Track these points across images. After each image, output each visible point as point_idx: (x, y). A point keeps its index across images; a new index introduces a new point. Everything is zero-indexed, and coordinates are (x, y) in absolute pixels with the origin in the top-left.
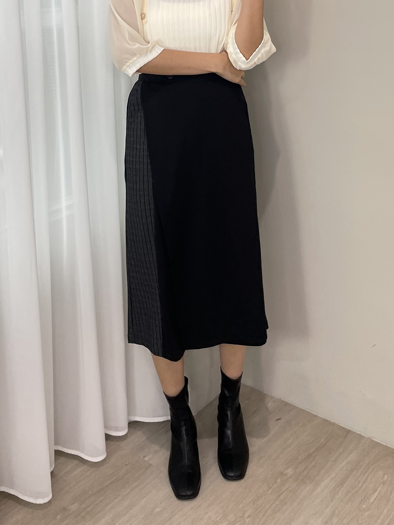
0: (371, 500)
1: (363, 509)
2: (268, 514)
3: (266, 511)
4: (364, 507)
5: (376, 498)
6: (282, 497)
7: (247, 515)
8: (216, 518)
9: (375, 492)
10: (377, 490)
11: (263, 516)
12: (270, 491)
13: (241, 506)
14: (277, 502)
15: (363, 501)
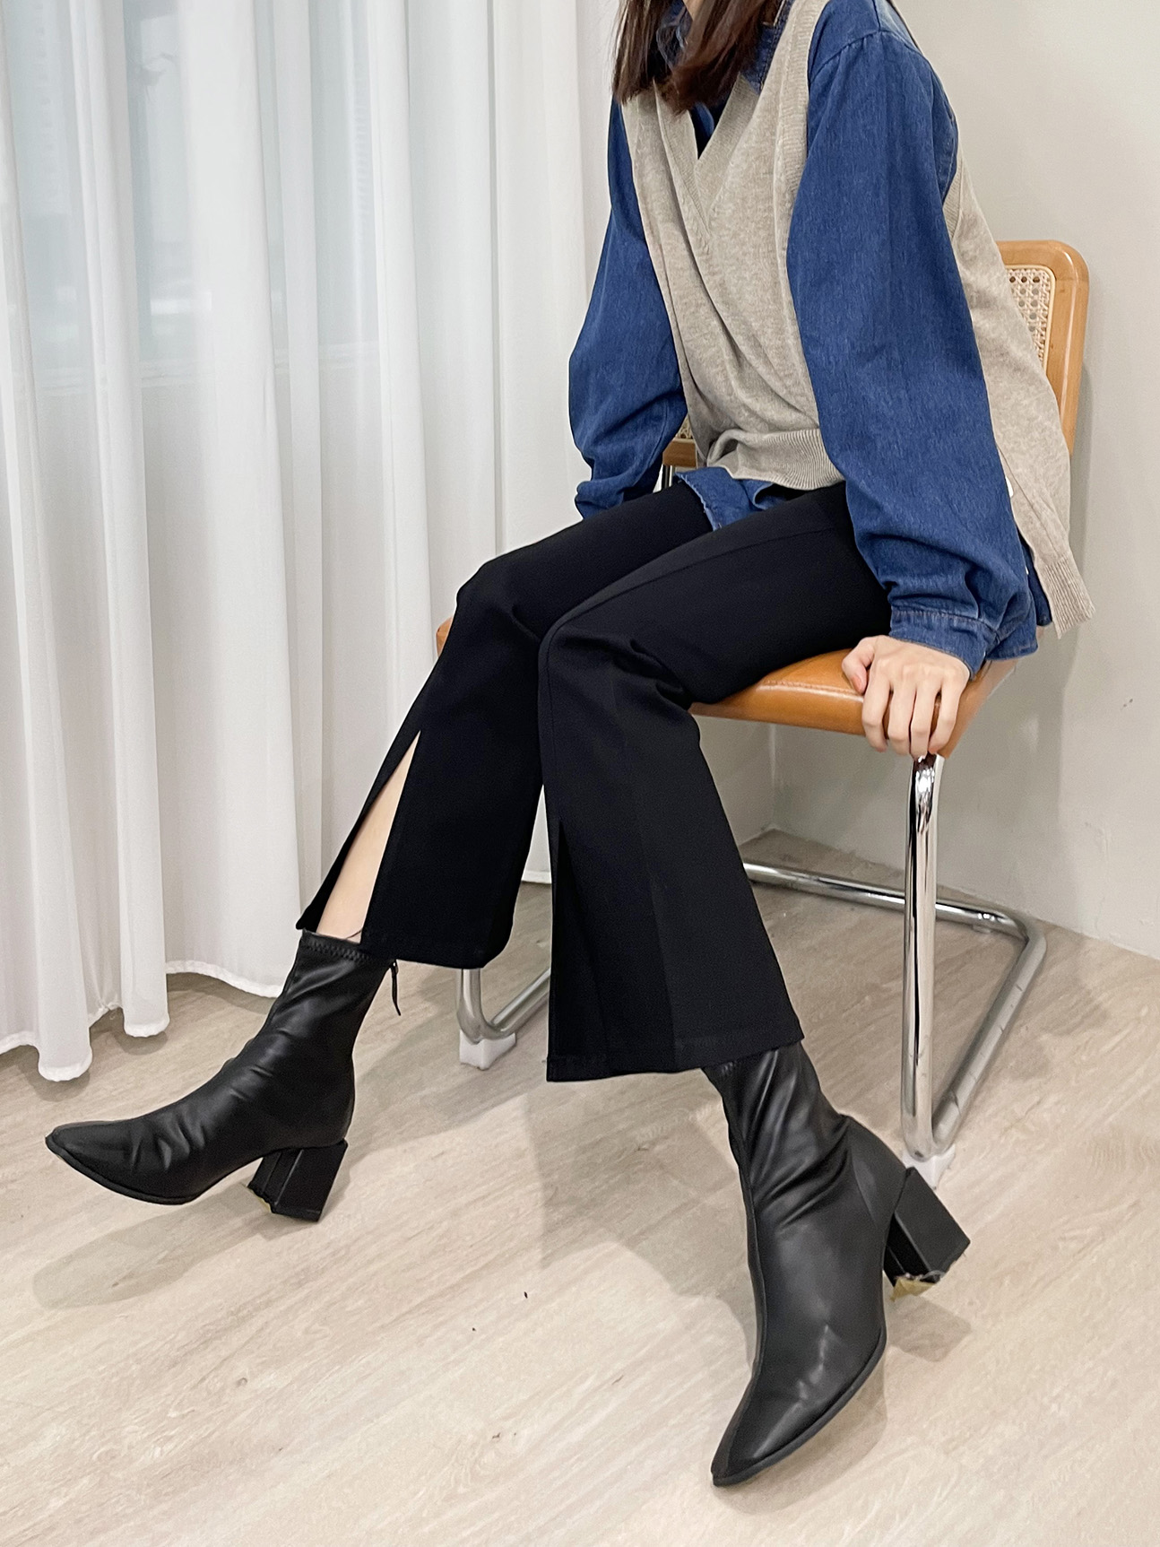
0: (1106, 1048)
1: (1082, 1061)
4: (1084, 1058)
5: (1116, 1046)
9: (1114, 1034)
10: (1120, 1031)
15: (1082, 1048)
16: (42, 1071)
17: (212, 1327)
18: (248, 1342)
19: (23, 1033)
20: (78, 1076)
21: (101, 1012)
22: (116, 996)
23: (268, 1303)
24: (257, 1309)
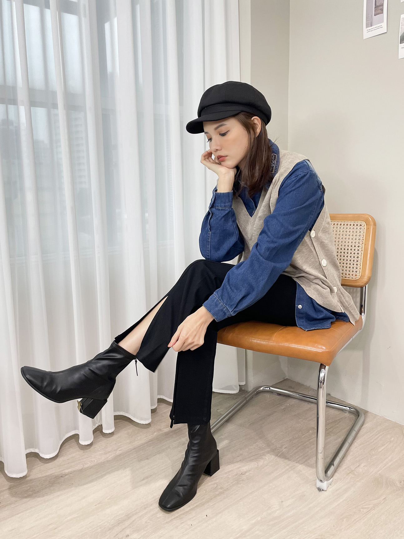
0: (380, 450)
1: (372, 454)
2: (300, 448)
3: (299, 446)
4: (373, 453)
5: (383, 449)
6: (311, 441)
7: (284, 447)
8: (262, 446)
9: (383, 446)
10: (385, 445)
11: (296, 449)
12: (303, 436)
13: (281, 442)
14: (307, 443)
15: (373, 450)
16: (80, 442)
17: (120, 519)
18: (130, 524)
19: (76, 430)
20: (89, 444)
21: (97, 425)
22: (101, 421)
23: (136, 513)
24: (133, 515)
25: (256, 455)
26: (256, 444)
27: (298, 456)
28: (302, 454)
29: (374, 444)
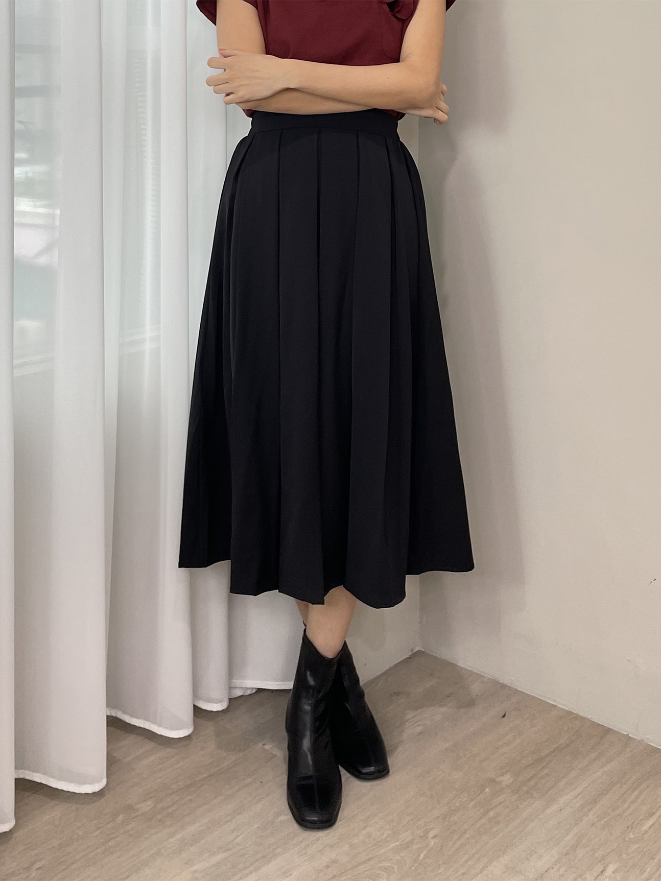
0: (645, 828)
1: (630, 839)
2: (468, 834)
3: (465, 832)
4: (632, 836)
6: (491, 814)
8: (380, 835)
9: (650, 817)
10: (654, 813)
11: (460, 837)
12: (472, 804)
15: (629, 828)
25: (370, 860)
26: (368, 829)
27: (466, 857)
28: (474, 851)
29: (631, 814)
